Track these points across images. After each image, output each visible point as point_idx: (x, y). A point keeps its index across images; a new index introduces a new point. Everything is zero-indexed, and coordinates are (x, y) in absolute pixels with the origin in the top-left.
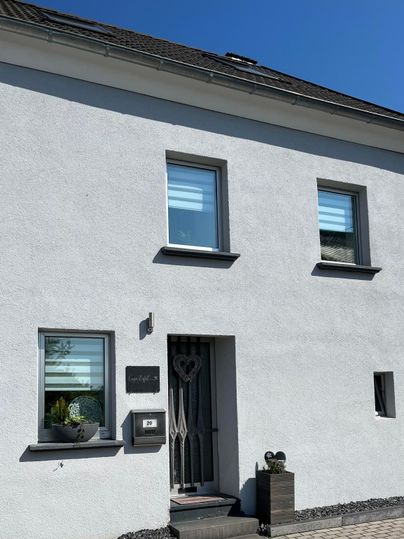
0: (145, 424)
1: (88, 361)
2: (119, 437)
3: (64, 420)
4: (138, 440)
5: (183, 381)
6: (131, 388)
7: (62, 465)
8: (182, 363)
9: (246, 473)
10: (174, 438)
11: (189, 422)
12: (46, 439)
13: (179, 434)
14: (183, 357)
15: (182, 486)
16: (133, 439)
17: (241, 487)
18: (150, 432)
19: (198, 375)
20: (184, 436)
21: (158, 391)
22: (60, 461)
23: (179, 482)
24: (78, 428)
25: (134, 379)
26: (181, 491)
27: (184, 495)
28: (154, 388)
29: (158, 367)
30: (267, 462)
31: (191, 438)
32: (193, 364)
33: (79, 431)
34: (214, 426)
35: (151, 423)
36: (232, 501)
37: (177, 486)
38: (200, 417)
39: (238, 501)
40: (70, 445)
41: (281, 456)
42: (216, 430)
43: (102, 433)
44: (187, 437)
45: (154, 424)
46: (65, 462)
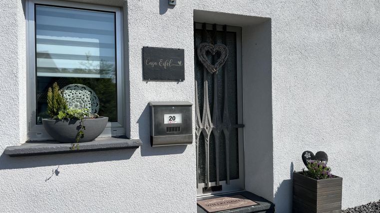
0: (166, 119)
1: (97, 41)
2: (135, 135)
3: (57, 114)
4: (158, 139)
5: (208, 72)
6: (149, 75)
7: (57, 173)
8: (208, 53)
9: (281, 175)
10: (198, 135)
11: (215, 117)
12: (39, 137)
13: (203, 129)
14: (208, 46)
15: (207, 184)
16: (152, 138)
17: (275, 190)
18: (173, 129)
19: (223, 68)
20: (209, 132)
21: (183, 79)
22: (55, 167)
23: (204, 182)
24: (78, 123)
25: (153, 64)
26: (205, 190)
27: (209, 195)
28: (178, 76)
29: (183, 51)
30: (306, 164)
31: (217, 134)
32: (219, 54)
33: (79, 128)
34: (239, 122)
35: (174, 118)
36: (265, 206)
37: (202, 185)
38: (226, 112)
39: (273, 206)
40: (67, 146)
41: (322, 156)
42: (243, 126)
43: (113, 130)
44: (212, 133)
45: (178, 119)
46: (62, 168)
